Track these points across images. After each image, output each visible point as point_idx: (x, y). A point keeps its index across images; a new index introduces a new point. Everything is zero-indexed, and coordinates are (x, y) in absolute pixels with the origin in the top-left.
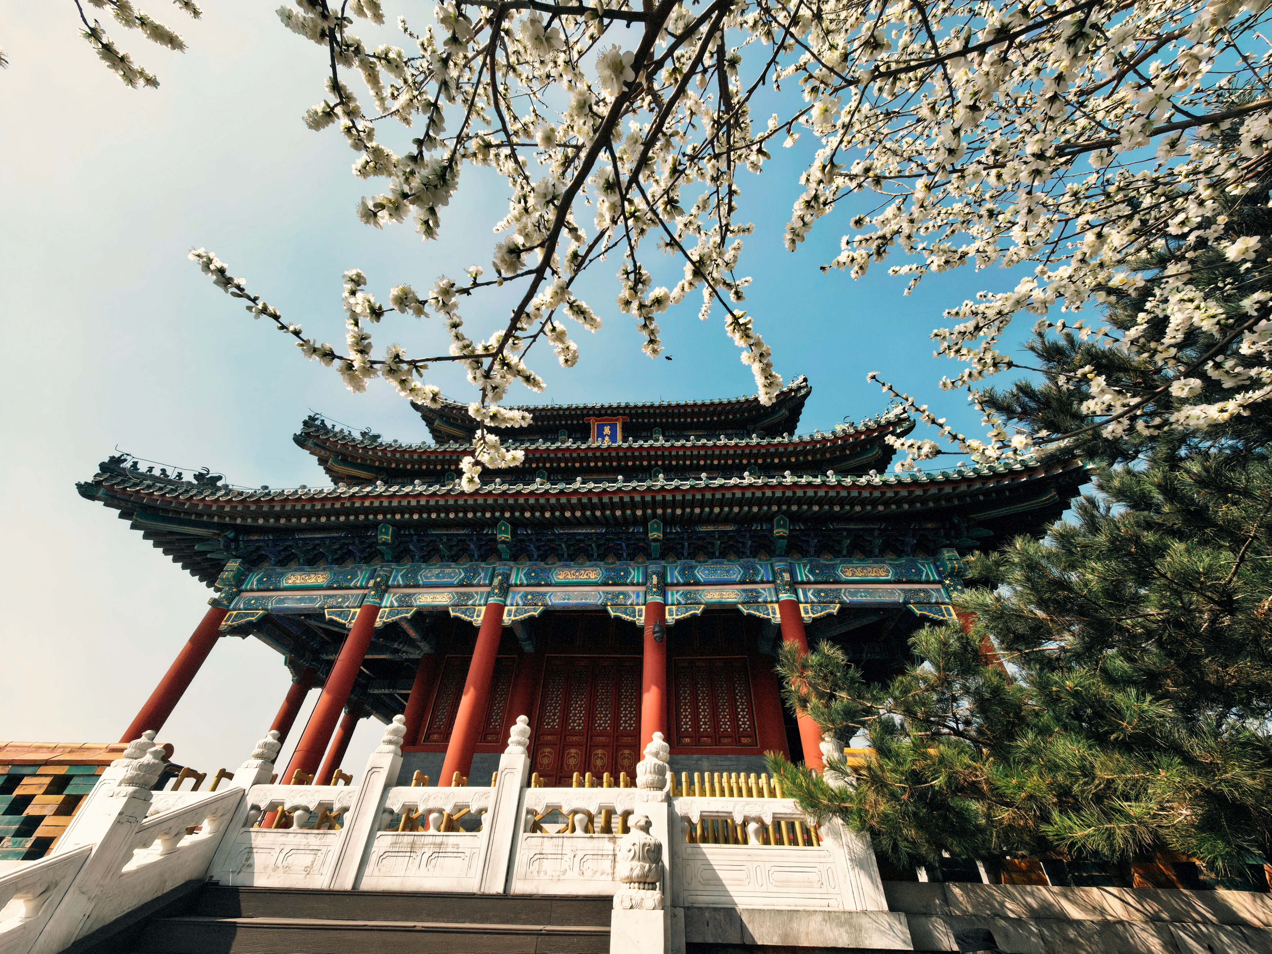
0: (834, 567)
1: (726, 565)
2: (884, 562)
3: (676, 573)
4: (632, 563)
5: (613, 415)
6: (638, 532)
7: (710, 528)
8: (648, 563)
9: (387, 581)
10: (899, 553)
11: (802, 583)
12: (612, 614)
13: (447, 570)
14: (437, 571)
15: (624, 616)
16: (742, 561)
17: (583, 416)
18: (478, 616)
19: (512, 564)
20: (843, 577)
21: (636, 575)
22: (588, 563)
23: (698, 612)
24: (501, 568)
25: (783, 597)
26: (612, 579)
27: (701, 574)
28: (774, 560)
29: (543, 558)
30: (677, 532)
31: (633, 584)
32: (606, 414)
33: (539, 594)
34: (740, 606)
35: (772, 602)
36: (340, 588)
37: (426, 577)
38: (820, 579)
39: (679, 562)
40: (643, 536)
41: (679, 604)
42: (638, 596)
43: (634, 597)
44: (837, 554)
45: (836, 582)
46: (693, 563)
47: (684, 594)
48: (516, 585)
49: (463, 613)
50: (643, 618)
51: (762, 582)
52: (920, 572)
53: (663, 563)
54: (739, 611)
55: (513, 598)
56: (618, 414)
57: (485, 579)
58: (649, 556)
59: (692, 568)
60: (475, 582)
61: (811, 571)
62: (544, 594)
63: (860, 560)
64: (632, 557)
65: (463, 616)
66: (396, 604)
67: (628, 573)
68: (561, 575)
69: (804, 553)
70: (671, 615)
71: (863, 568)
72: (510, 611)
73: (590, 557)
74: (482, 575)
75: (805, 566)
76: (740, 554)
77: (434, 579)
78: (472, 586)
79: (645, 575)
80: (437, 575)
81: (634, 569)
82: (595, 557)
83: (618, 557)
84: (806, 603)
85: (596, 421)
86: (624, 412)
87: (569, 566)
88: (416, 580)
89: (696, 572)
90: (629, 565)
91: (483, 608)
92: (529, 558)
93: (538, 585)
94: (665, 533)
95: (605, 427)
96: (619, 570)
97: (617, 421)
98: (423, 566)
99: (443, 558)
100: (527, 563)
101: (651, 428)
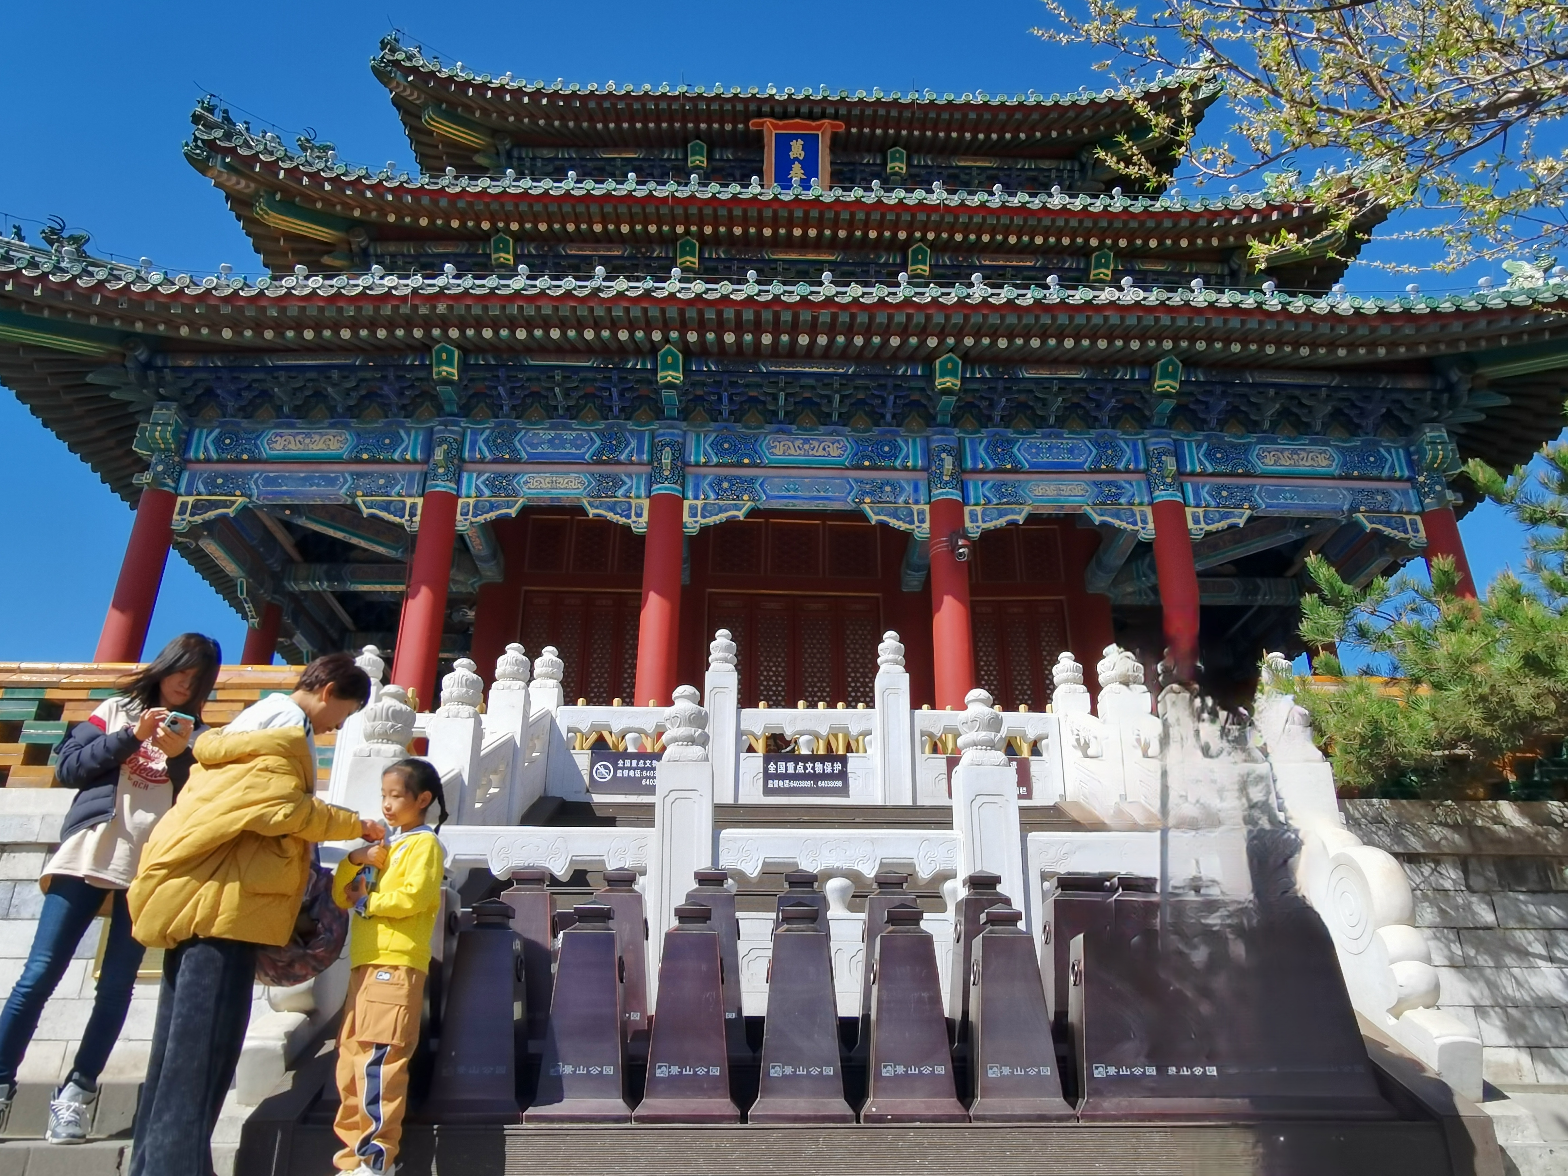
0: (1247, 448)
1: (1068, 440)
2: (1326, 443)
3: (981, 451)
4: (901, 430)
5: (811, 116)
6: (915, 376)
7: (1044, 374)
8: (929, 431)
9: (461, 450)
10: (1353, 429)
11: (1193, 474)
12: (875, 519)
13: (568, 435)
14: (548, 435)
15: (893, 523)
16: (1093, 433)
17: (747, 116)
18: (639, 515)
19: (684, 425)
20: (1260, 467)
21: (911, 453)
22: (822, 429)
23: (1020, 518)
24: (664, 431)
25: (1163, 495)
26: (870, 458)
27: (1022, 454)
28: (1146, 434)
29: (737, 416)
30: (983, 379)
31: (906, 468)
32: (797, 114)
33: (743, 480)
34: (1089, 510)
35: (1141, 504)
36: (372, 461)
37: (532, 445)
38: (1222, 468)
39: (984, 432)
40: (922, 384)
41: (988, 503)
42: (916, 489)
43: (909, 489)
44: (1252, 426)
45: (1247, 475)
46: (1010, 434)
47: (997, 487)
48: (697, 465)
49: (612, 508)
50: (927, 525)
51: (1127, 471)
52: (1382, 460)
53: (957, 433)
54: (1086, 517)
55: (697, 487)
56: (823, 115)
57: (640, 451)
58: (930, 420)
59: (1012, 442)
60: (623, 457)
61: (1209, 455)
62: (751, 481)
63: (1289, 438)
65: (610, 516)
66: (487, 492)
67: (896, 449)
68: (780, 449)
69: (1198, 424)
70: (974, 521)
71: (1294, 452)
72: (693, 508)
73: (824, 419)
74: (634, 444)
75: (1199, 446)
76: (1090, 422)
77: (546, 449)
78: (618, 463)
79: (928, 454)
80: (551, 442)
81: (907, 442)
82: (835, 417)
83: (877, 419)
84: (1198, 506)
85: (776, 127)
86: (837, 112)
87: (790, 433)
88: (514, 450)
89: (1015, 450)
90: (897, 434)
91: (646, 503)
92: (714, 415)
93: (740, 465)
94: (964, 380)
95: (793, 143)
96: (879, 443)
97: (818, 128)
98: (520, 424)
99: (551, 411)
100: (713, 425)
101: (884, 149)
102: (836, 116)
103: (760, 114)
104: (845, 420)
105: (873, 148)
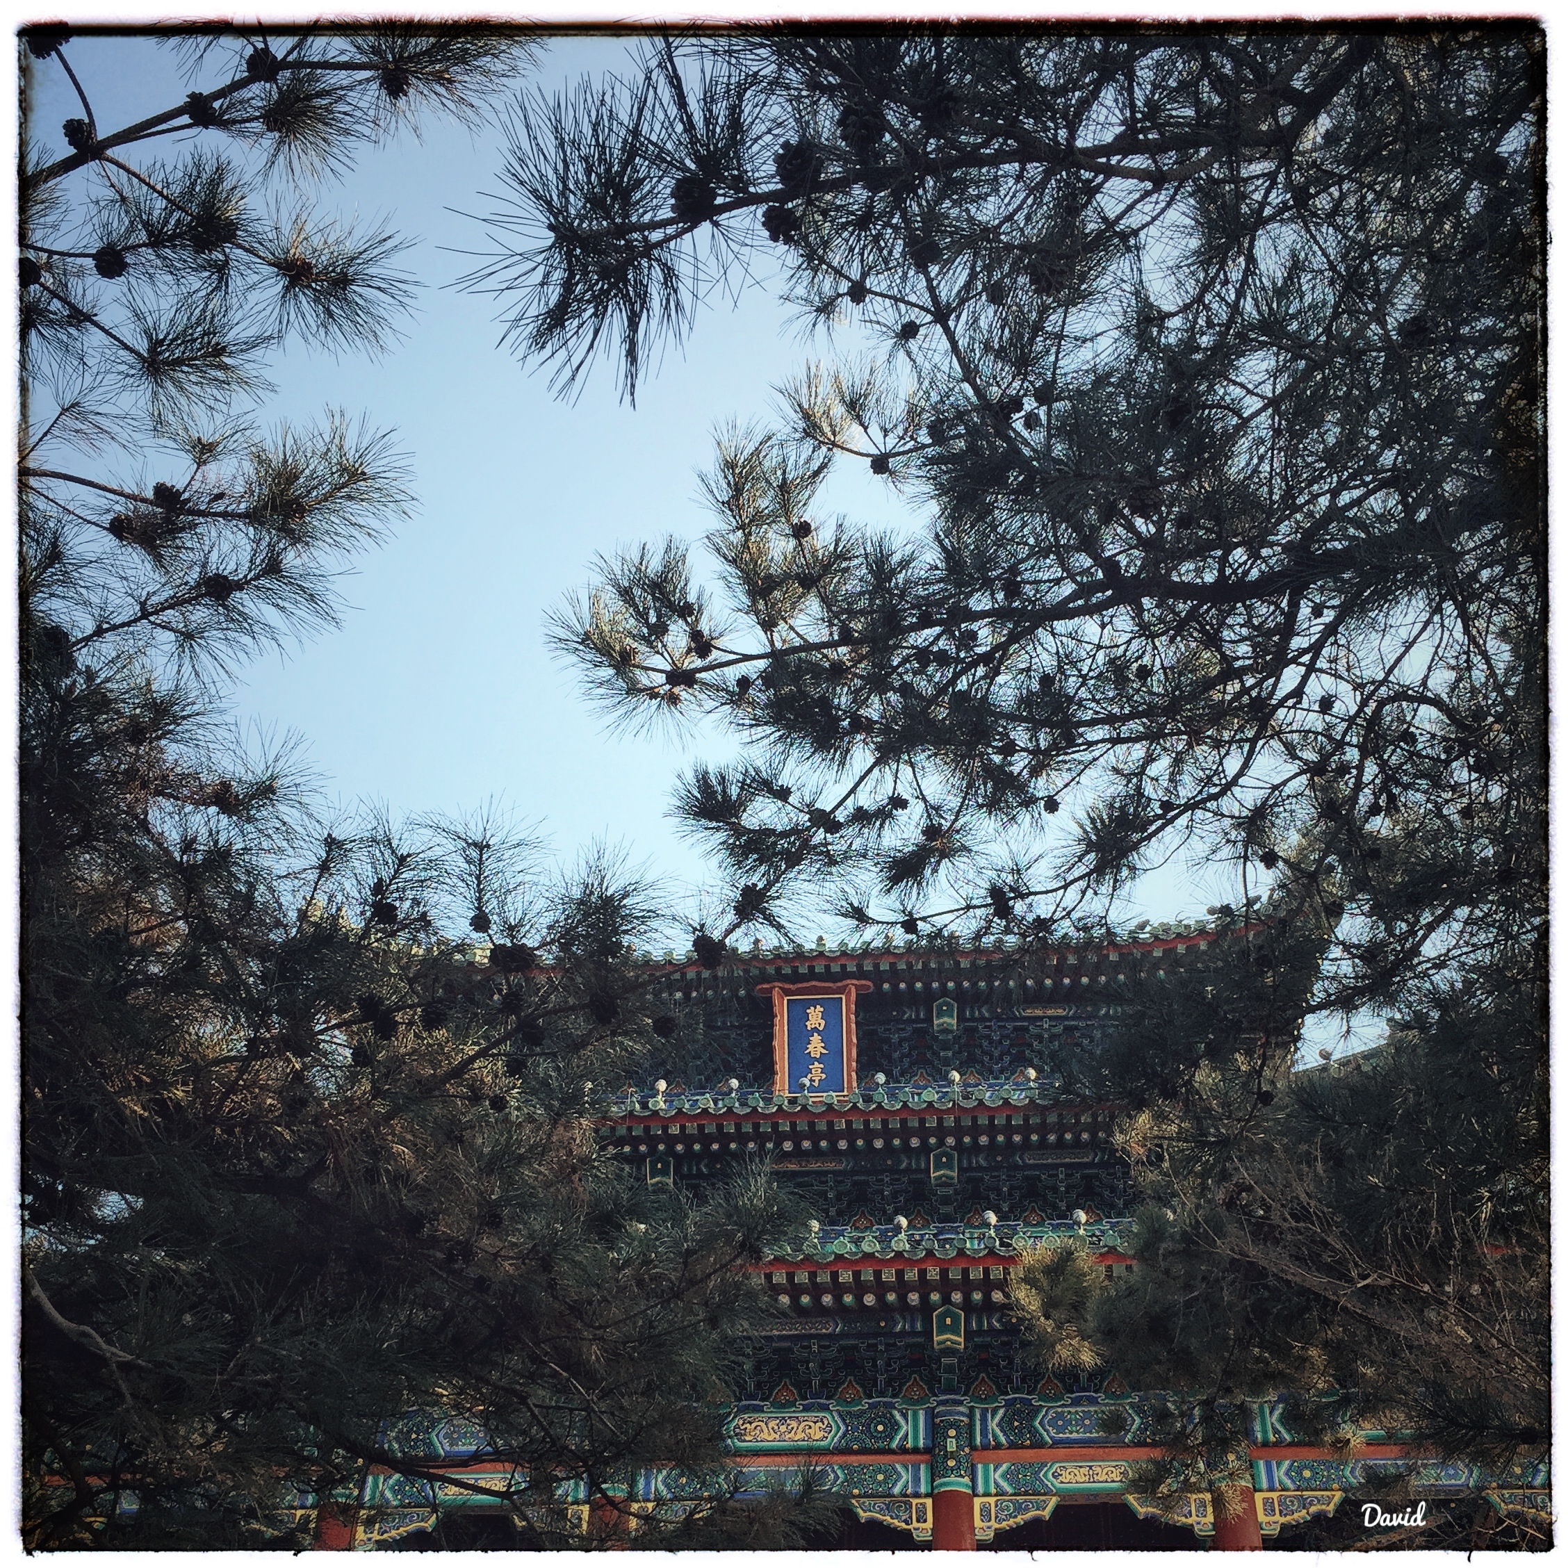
3: (994, 1424)
4: (899, 1401)
5: (828, 976)
6: (912, 1332)
8: (935, 1401)
11: (1265, 1446)
12: (863, 1515)
15: (886, 1522)
16: (1138, 1396)
17: (750, 983)
18: (576, 1526)
21: (911, 1431)
22: (803, 1404)
23: (1046, 1514)
26: (859, 1438)
27: (1044, 1426)
30: (996, 1332)
31: (904, 1451)
32: (812, 975)
34: (1131, 1498)
35: (1198, 1489)
37: (450, 1441)
38: (1302, 1437)
39: (1000, 1399)
40: (921, 1342)
41: (1000, 1493)
42: (915, 1478)
43: (908, 1478)
46: (1031, 1401)
47: (1012, 1471)
50: (929, 1524)
53: (967, 1401)
54: (1126, 1508)
56: (845, 974)
58: (933, 1385)
61: (1285, 1419)
64: (895, 1386)
66: (394, 1501)
67: (893, 1427)
68: (752, 1431)
70: (986, 1517)
73: (806, 1390)
75: (1272, 1409)
77: (467, 1445)
79: (932, 1431)
81: (905, 1416)
82: (816, 1388)
83: (870, 1387)
84: (1271, 1489)
85: (787, 992)
86: (860, 966)
87: (763, 1411)
89: (1037, 1423)
90: (894, 1406)
91: (585, 1507)
94: (969, 1335)
95: (811, 1011)
96: (873, 1421)
97: (841, 991)
101: (928, 998)
102: (861, 974)
103: (765, 978)
104: (828, 1390)
105: (913, 998)
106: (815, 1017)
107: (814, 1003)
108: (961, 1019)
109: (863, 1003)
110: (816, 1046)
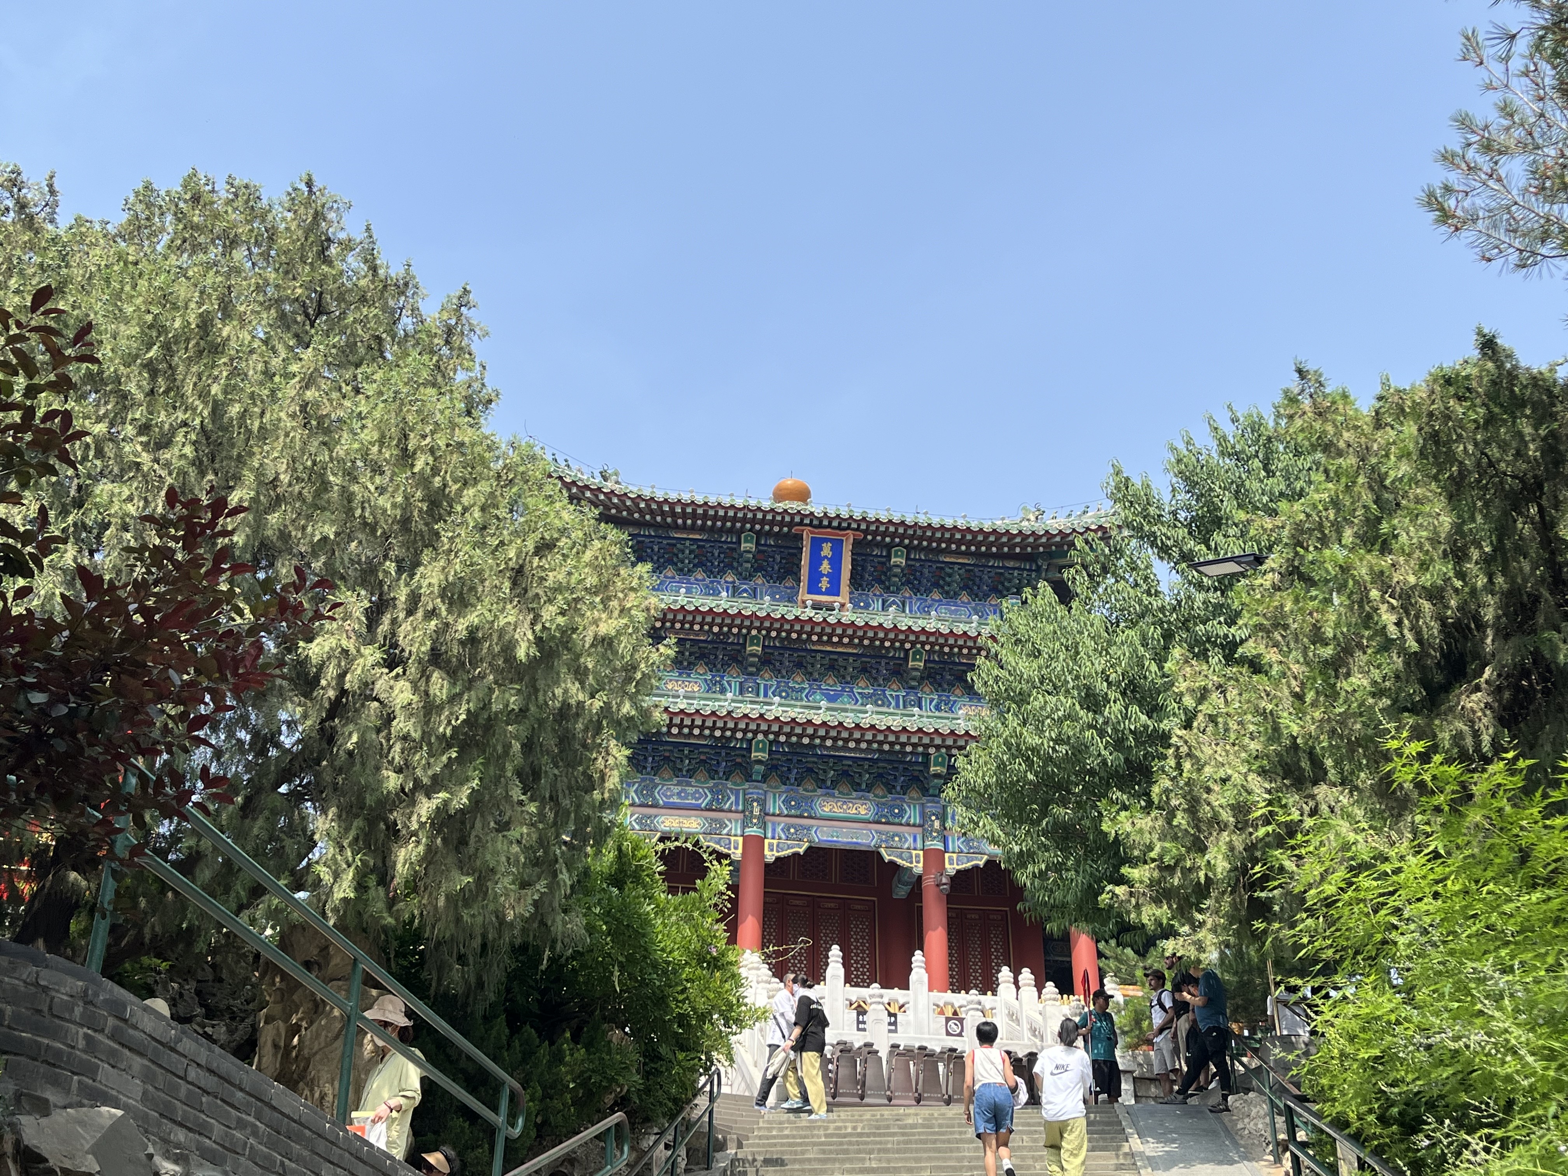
4: (906, 797)
5: (839, 528)
6: (917, 762)
8: (924, 800)
12: (887, 858)
13: (690, 790)
14: (677, 789)
15: (899, 861)
17: (791, 524)
18: (736, 848)
19: (765, 786)
21: (912, 814)
22: (854, 794)
23: (980, 863)
24: (755, 791)
26: (885, 816)
29: (799, 782)
31: (908, 825)
32: (829, 526)
33: (803, 827)
37: (665, 796)
41: (961, 852)
42: (915, 840)
43: (911, 840)
47: (967, 842)
48: (774, 815)
49: (718, 843)
50: (921, 865)
53: (942, 802)
55: (774, 830)
57: (737, 804)
58: (924, 792)
60: (726, 807)
62: (809, 829)
64: (904, 789)
65: (718, 847)
66: (638, 827)
67: (902, 811)
68: (828, 807)
70: (951, 863)
72: (771, 845)
73: (856, 787)
74: (733, 798)
77: (675, 800)
78: (722, 811)
79: (923, 815)
80: (679, 794)
81: (910, 806)
82: (864, 786)
83: (890, 789)
85: (813, 533)
86: (858, 526)
87: (833, 796)
88: (654, 798)
90: (903, 800)
91: (740, 839)
92: (784, 780)
93: (801, 816)
94: (948, 768)
95: (824, 545)
96: (892, 807)
97: (844, 536)
98: (657, 780)
99: (677, 772)
100: (783, 788)
101: (889, 547)
102: (858, 529)
103: (801, 523)
104: (869, 788)
105: (881, 545)
106: (826, 550)
107: (826, 540)
108: (908, 559)
109: (856, 543)
110: (825, 567)
